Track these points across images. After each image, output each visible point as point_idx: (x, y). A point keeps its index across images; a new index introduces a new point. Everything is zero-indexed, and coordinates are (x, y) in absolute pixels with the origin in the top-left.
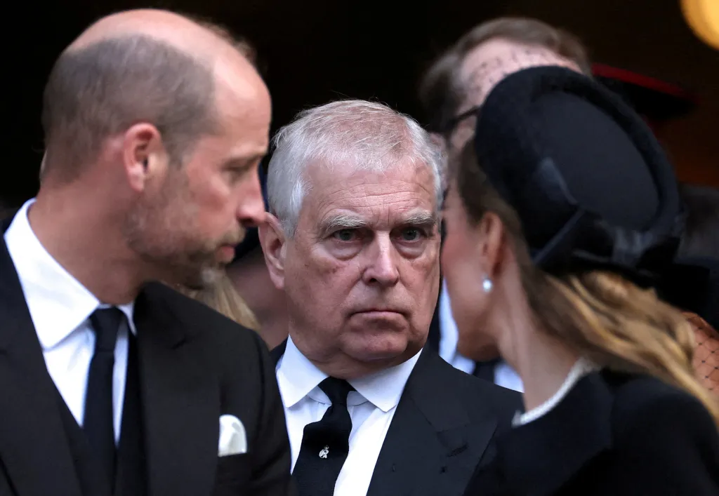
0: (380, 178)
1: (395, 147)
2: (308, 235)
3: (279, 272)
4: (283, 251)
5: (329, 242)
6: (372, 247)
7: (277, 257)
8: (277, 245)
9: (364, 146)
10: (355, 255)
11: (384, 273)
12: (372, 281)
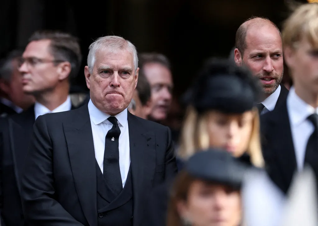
0: (116, 55)
1: (121, 46)
2: (95, 72)
3: (89, 83)
4: (90, 78)
5: (101, 74)
6: (113, 76)
7: (89, 79)
8: (89, 75)
9: (112, 46)
10: (108, 77)
11: (115, 83)
12: (112, 86)
